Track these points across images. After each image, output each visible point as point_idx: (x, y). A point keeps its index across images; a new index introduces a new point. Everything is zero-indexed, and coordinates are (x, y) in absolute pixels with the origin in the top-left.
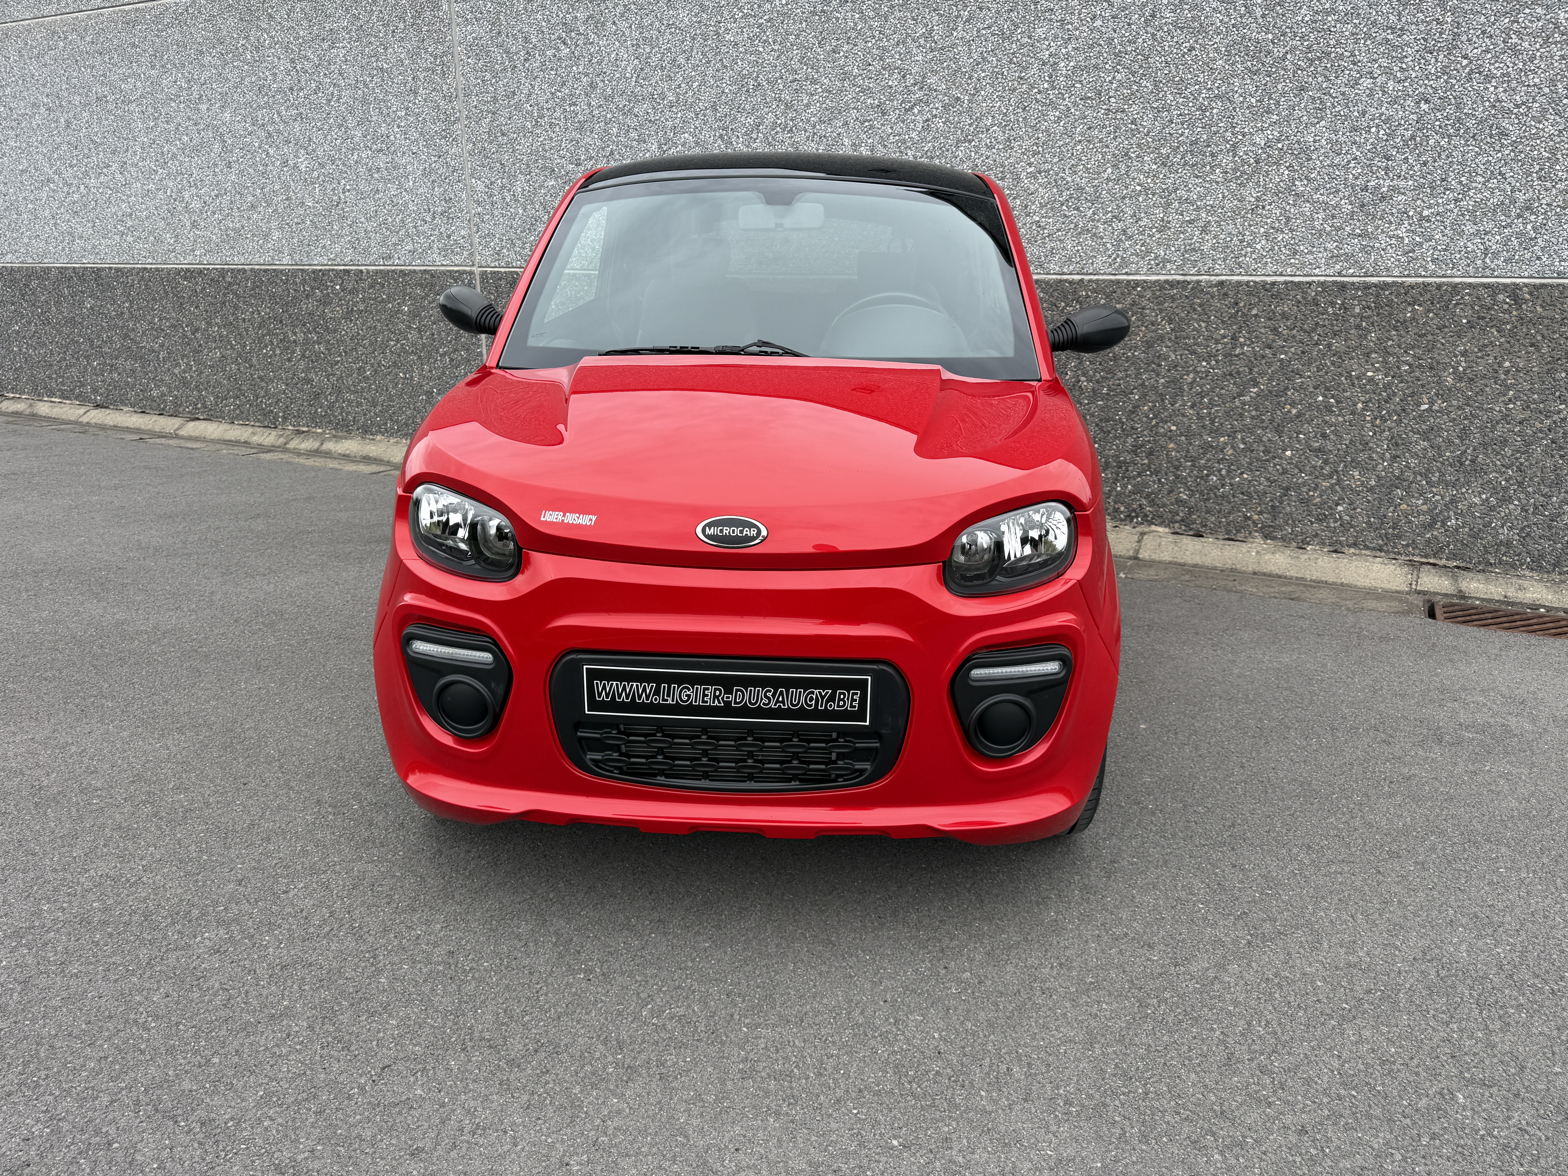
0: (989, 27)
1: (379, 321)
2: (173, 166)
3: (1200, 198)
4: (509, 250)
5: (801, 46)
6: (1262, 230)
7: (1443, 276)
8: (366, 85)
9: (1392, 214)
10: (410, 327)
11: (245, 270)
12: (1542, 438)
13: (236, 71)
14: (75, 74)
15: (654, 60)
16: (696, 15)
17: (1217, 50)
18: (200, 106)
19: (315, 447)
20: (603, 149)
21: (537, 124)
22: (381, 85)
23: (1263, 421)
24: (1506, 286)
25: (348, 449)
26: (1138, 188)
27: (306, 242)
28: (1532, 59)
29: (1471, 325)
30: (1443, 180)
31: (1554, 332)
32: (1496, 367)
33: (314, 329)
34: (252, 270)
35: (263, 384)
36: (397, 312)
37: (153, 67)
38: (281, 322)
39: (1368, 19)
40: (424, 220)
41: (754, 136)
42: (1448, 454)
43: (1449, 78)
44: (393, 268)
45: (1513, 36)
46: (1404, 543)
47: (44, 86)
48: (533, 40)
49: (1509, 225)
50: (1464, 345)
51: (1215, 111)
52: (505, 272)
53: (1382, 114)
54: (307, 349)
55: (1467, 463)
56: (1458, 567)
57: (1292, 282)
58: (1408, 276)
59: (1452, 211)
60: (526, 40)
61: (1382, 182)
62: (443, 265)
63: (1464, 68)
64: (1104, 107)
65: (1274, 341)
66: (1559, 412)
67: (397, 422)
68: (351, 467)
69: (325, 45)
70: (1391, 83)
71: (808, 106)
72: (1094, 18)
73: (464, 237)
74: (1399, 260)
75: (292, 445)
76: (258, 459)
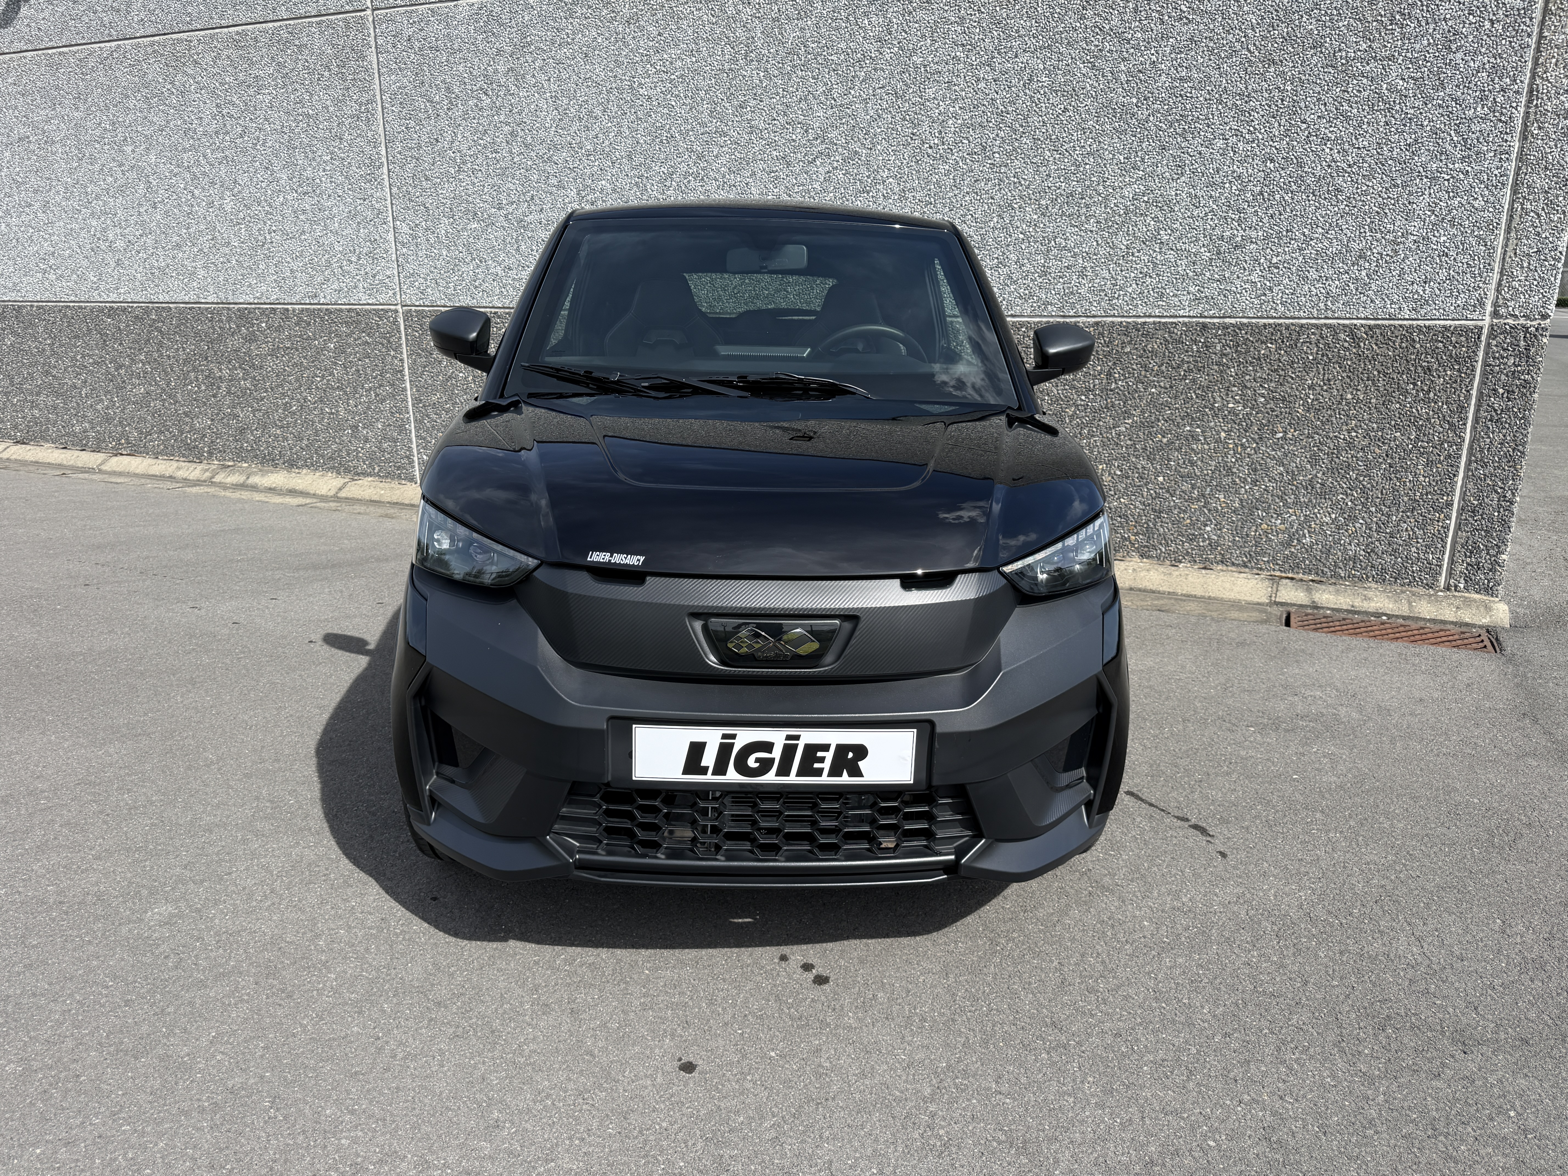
0: (884, 87)
1: (305, 358)
2: (98, 205)
3: (1077, 246)
4: (433, 289)
5: (710, 101)
6: (1133, 275)
7: (1291, 317)
9: (1245, 261)
10: (336, 364)
11: (170, 308)
12: (1382, 463)
15: (573, 111)
16: (611, 71)
17: (1088, 112)
18: (125, 148)
19: (241, 481)
20: (524, 194)
21: (460, 170)
22: (306, 131)
23: (1137, 450)
24: (1344, 326)
25: (274, 482)
26: (1021, 236)
27: (231, 280)
28: (1361, 124)
30: (1287, 231)
31: (1388, 368)
33: (240, 366)
35: (188, 420)
36: (323, 349)
38: (206, 359)
40: (349, 260)
42: (1300, 478)
43: (1291, 140)
44: (319, 307)
46: (1266, 560)
48: (456, 91)
49: (1347, 272)
50: (1311, 379)
51: (1088, 167)
52: (429, 311)
54: (233, 385)
55: (1317, 486)
56: (1313, 581)
57: (1160, 322)
58: (1262, 317)
59: (1297, 259)
60: (449, 90)
61: (1236, 232)
62: (368, 304)
63: (1303, 131)
64: (989, 161)
65: (1145, 376)
67: (323, 456)
68: (278, 500)
70: (1240, 145)
71: (718, 157)
72: (978, 81)
73: (389, 277)
74: (1253, 303)
75: (218, 479)
76: (184, 493)
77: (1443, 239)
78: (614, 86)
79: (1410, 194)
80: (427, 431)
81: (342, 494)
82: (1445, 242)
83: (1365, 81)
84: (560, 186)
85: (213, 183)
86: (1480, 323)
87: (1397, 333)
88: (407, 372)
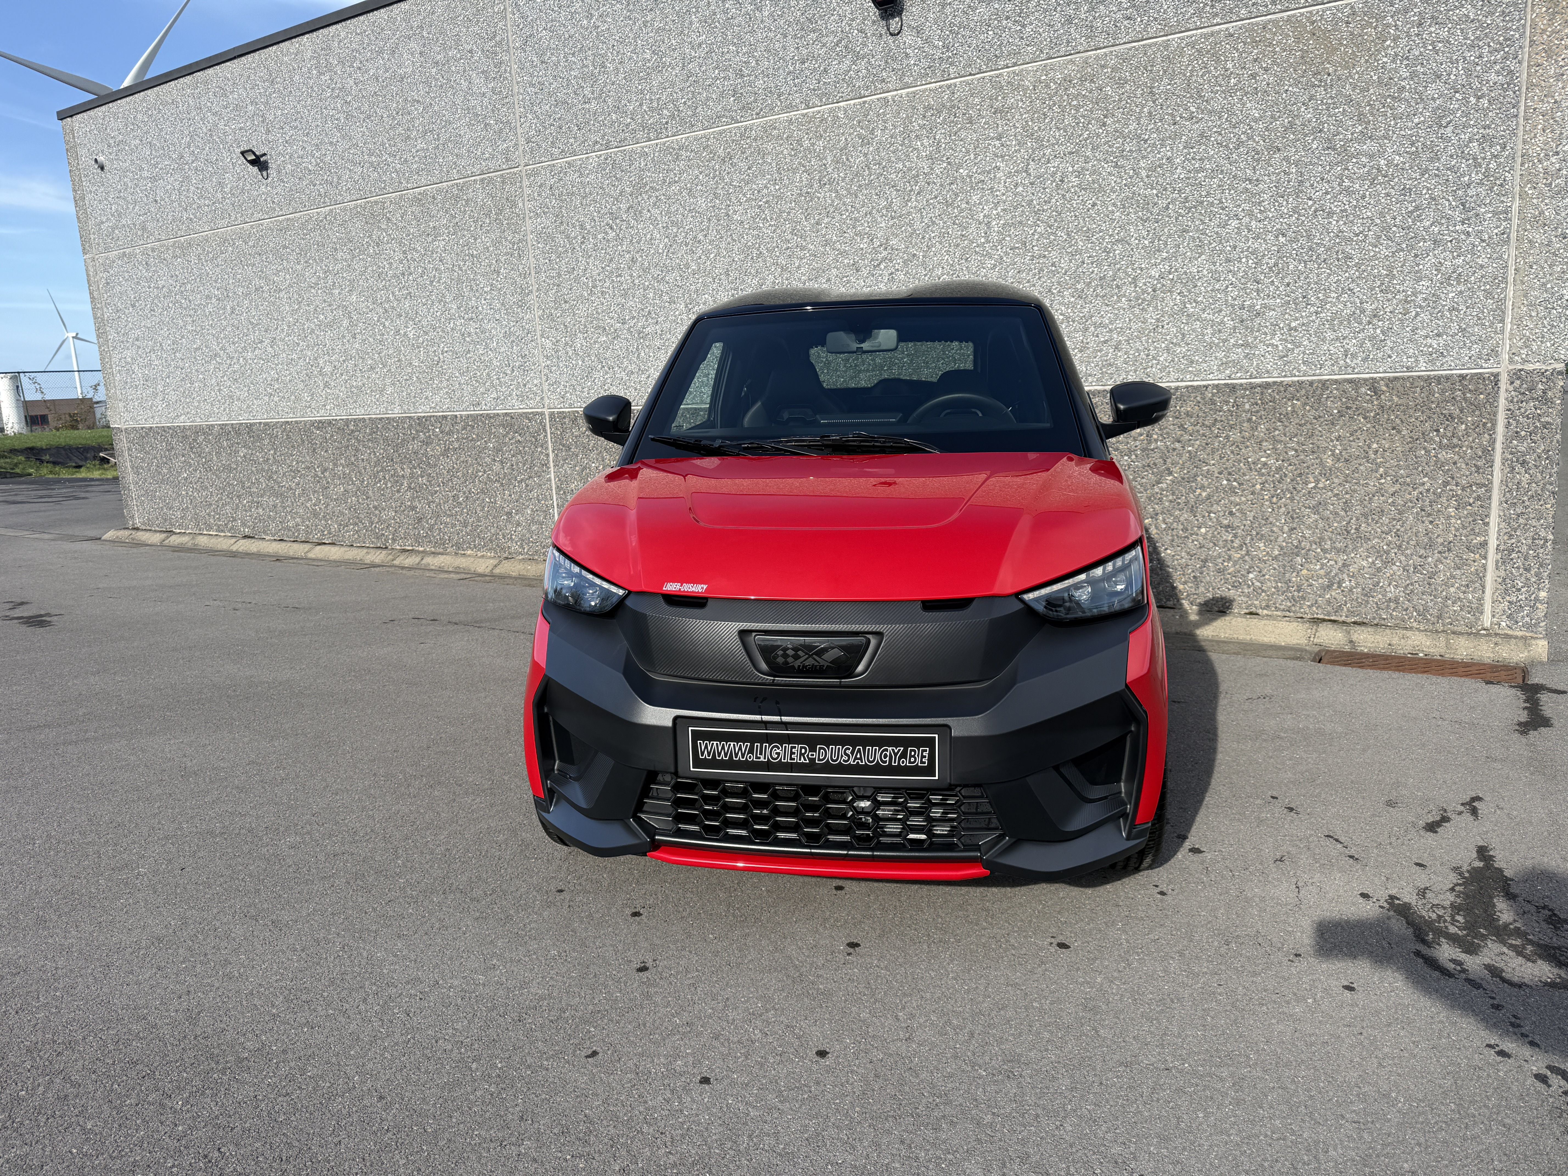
1: (470, 456)
2: (311, 339)
3: (1111, 323)
4: (571, 394)
5: (791, 221)
6: (1163, 345)
9: (1266, 327)
10: (495, 460)
11: (365, 419)
12: (1413, 507)
13: (362, 263)
14: (240, 271)
16: (711, 202)
18: (334, 291)
21: (591, 293)
23: (1179, 504)
24: (1365, 380)
27: (413, 395)
28: (1363, 197)
29: (1341, 414)
31: (1410, 416)
32: (1366, 448)
33: (419, 465)
35: (377, 512)
36: (484, 449)
37: (298, 263)
38: (392, 460)
39: (1230, 174)
40: (504, 373)
42: (1335, 525)
43: (1299, 215)
44: (481, 412)
45: (1346, 181)
46: (1308, 603)
47: (216, 282)
48: (588, 227)
49: (1362, 331)
50: (1338, 431)
52: (569, 411)
53: (1249, 247)
55: (1353, 531)
56: (1355, 623)
57: (1191, 386)
59: (1313, 321)
60: (582, 227)
61: (1255, 301)
62: (520, 408)
63: (1310, 207)
65: (1182, 435)
66: (1424, 484)
67: (484, 538)
69: (430, 239)
70: (1254, 222)
71: (799, 267)
72: (1016, 185)
73: (536, 385)
74: (1276, 364)
77: (1451, 295)
78: (713, 214)
79: (1416, 256)
81: (497, 570)
85: (399, 315)
86: (1495, 371)
87: (1416, 384)
88: (552, 464)
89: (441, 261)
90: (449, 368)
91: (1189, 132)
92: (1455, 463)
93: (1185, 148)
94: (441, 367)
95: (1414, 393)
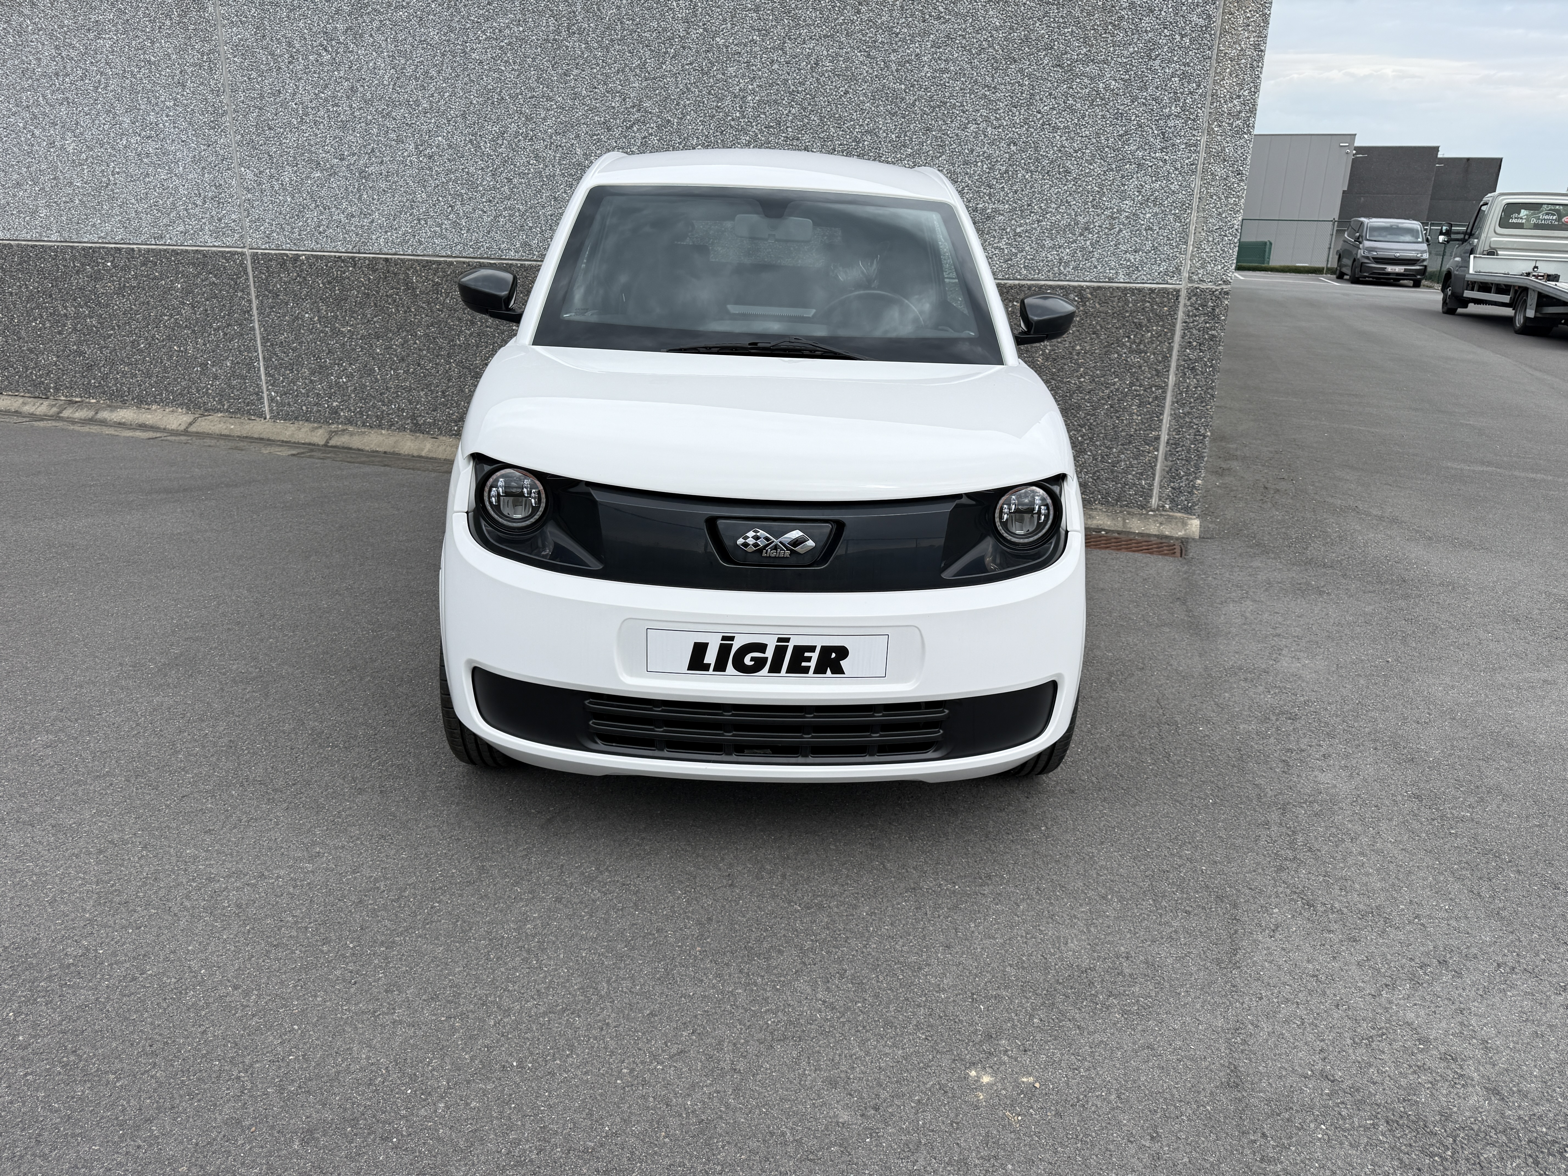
0: (691, 64)
1: (152, 297)
4: (278, 234)
5: (537, 67)
7: (1032, 280)
8: (133, 76)
9: (995, 230)
10: (184, 304)
11: (11, 245)
15: (409, 71)
16: (445, 35)
17: (865, 94)
19: (90, 416)
20: (365, 146)
21: (302, 122)
22: (149, 77)
24: (1075, 287)
25: (123, 418)
27: (75, 220)
28: (1083, 116)
30: (1029, 205)
31: (1108, 323)
32: (1070, 349)
33: (86, 304)
34: (18, 245)
35: (32, 356)
36: (170, 289)
38: (51, 296)
40: (194, 204)
41: (500, 142)
43: (1029, 127)
44: (165, 247)
45: (1070, 99)
48: (297, 45)
49: (1075, 241)
51: (866, 143)
52: (275, 254)
54: (79, 323)
58: (1008, 279)
59: (1035, 229)
60: (290, 44)
61: (987, 205)
62: (215, 246)
63: (1039, 120)
66: (1114, 384)
67: (172, 392)
68: (128, 433)
69: (91, 36)
70: (989, 129)
71: (544, 119)
72: (772, 62)
73: (234, 221)
74: (1001, 266)
75: (66, 414)
76: (32, 426)
77: (1148, 215)
78: (447, 49)
79: (1123, 177)
80: (276, 368)
81: (193, 429)
82: (1150, 218)
83: (1086, 80)
84: (399, 141)
85: (54, 124)
86: (1178, 287)
87: (1115, 294)
88: (255, 312)
89: (107, 63)
90: (122, 193)
91: (937, 31)
92: (1140, 367)
93: (932, 47)
94: (112, 190)
95: (1113, 302)
